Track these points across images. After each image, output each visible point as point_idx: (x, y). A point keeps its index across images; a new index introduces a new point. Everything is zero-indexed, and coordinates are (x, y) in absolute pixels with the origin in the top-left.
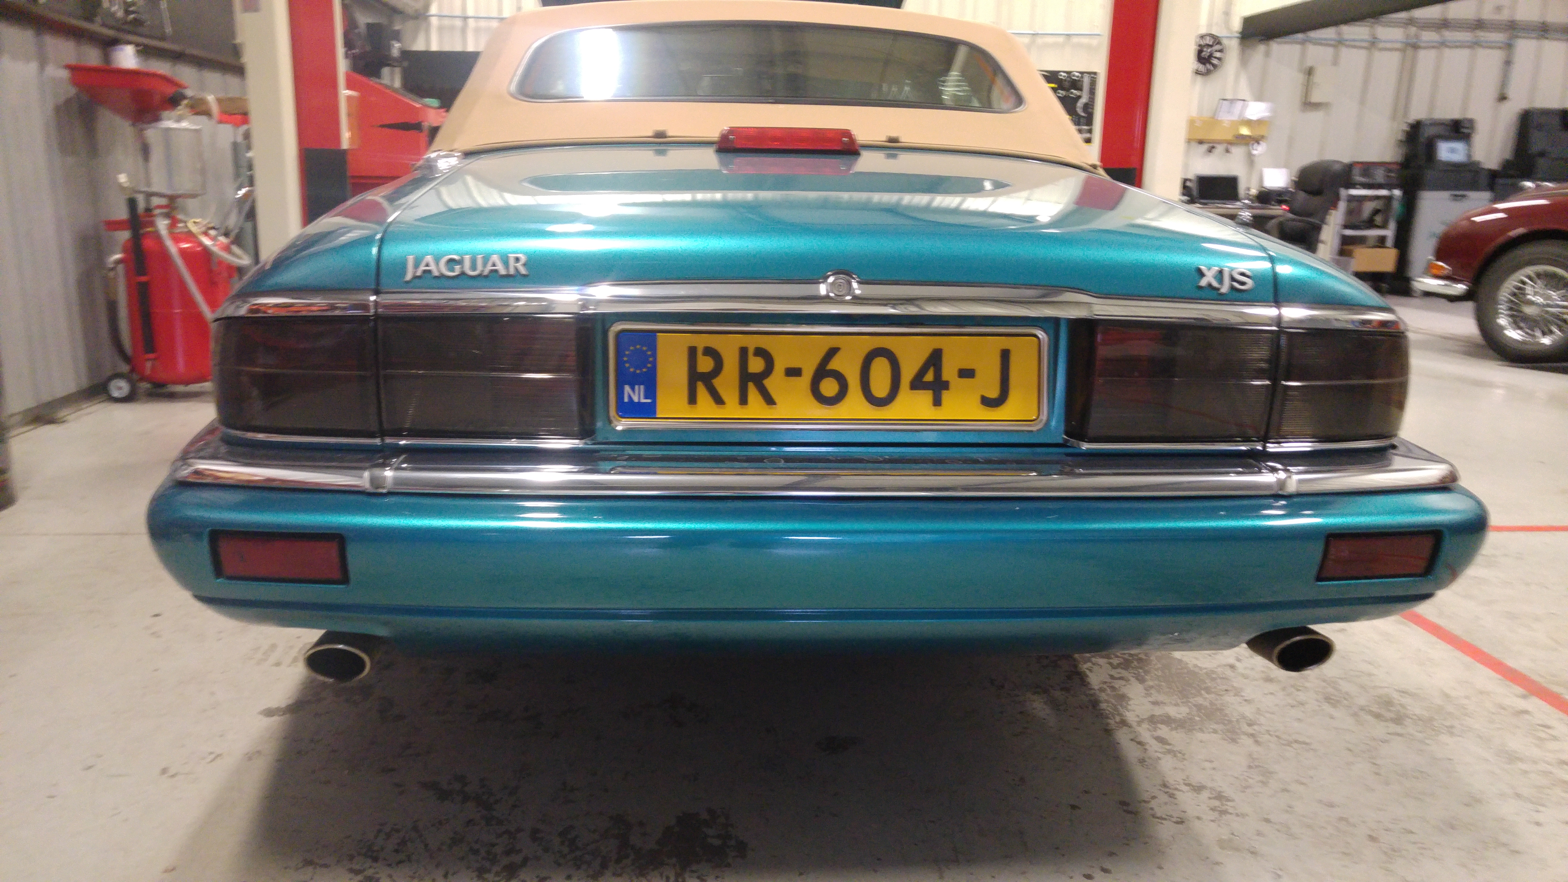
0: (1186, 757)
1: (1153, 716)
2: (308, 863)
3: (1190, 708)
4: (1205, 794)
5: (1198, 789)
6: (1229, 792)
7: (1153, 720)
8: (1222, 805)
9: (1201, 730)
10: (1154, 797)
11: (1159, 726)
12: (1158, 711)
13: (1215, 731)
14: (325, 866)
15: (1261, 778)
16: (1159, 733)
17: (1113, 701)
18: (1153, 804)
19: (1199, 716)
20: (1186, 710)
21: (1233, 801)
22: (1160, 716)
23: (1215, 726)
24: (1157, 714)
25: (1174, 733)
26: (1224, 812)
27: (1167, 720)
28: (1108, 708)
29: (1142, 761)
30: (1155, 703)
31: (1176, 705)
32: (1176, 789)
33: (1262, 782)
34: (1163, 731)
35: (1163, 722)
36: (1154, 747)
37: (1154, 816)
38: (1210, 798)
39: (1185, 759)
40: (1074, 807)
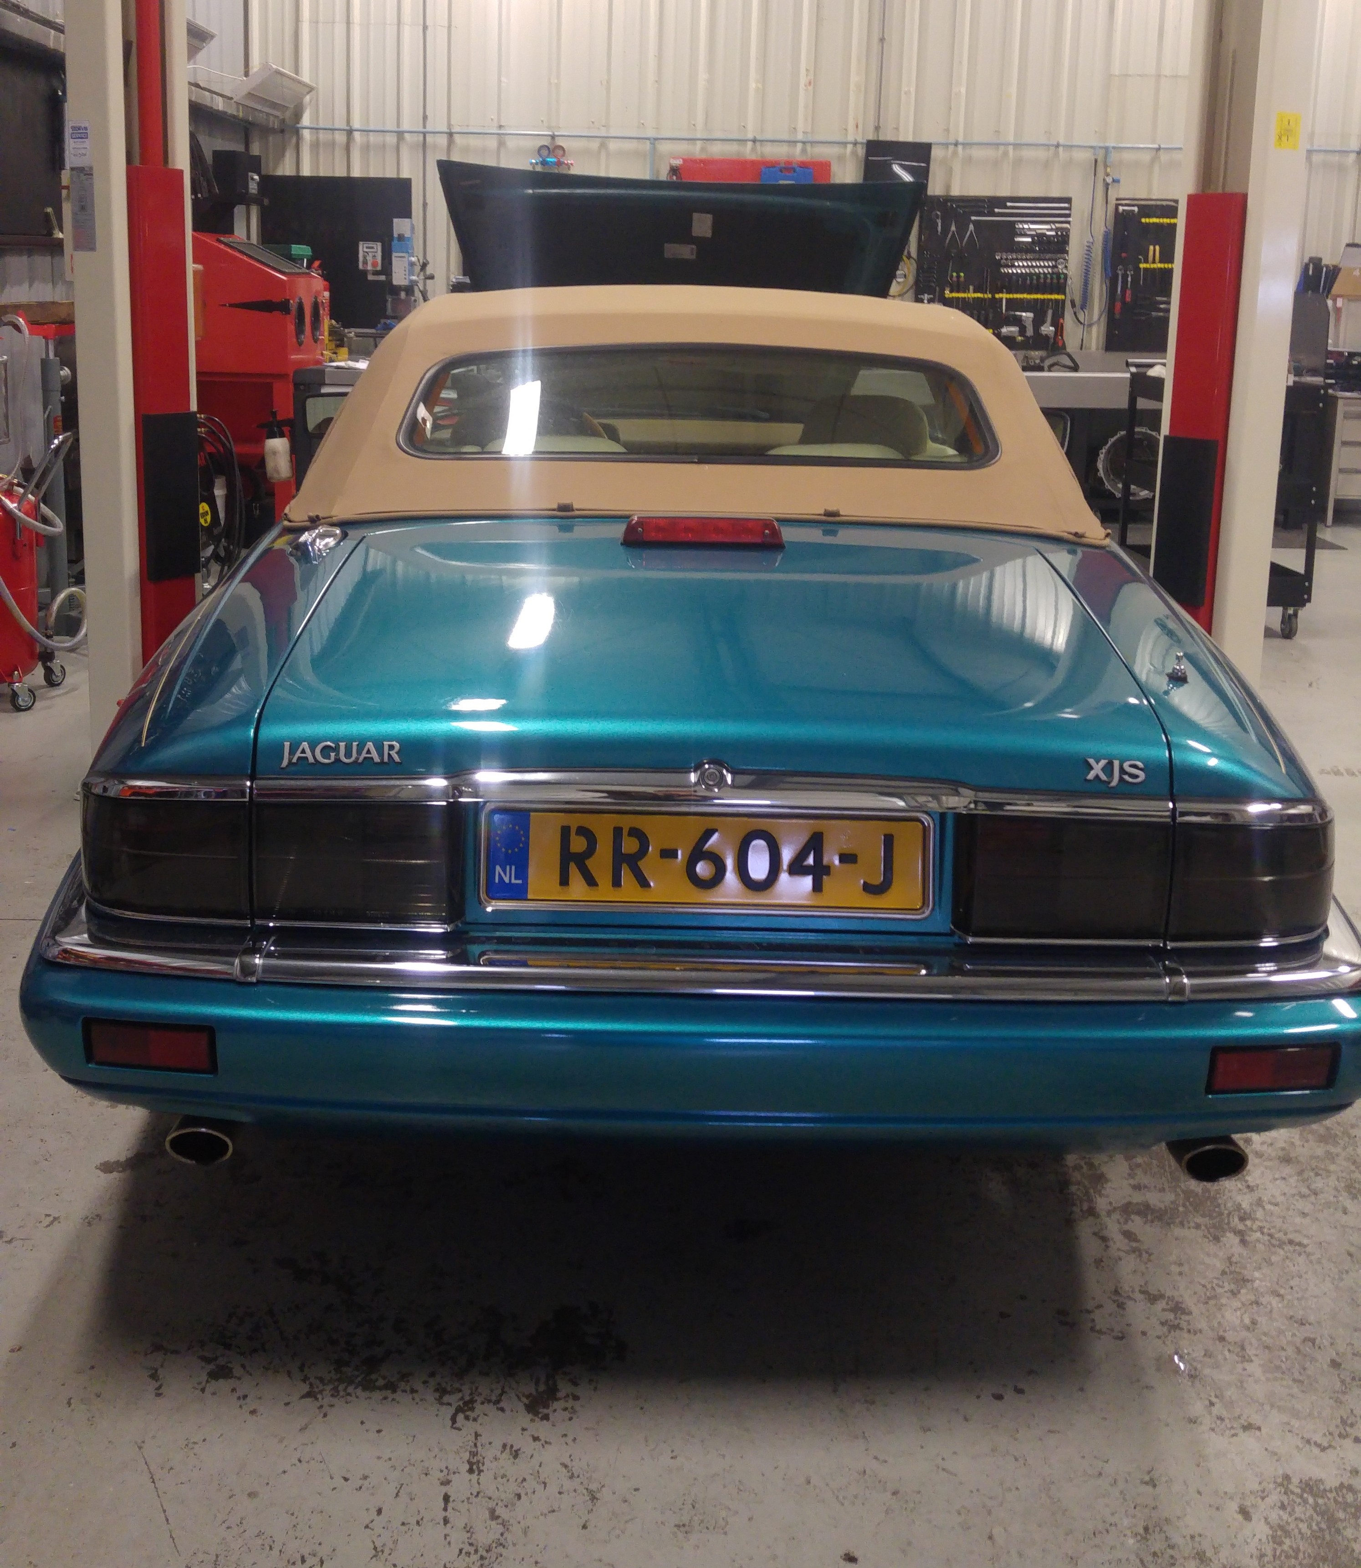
0: (1152, 1257)
1: (1129, 1204)
2: (157, 1348)
3: (1177, 1195)
4: (1161, 1304)
5: (1153, 1298)
6: (1189, 1302)
7: (1127, 1210)
8: (1176, 1318)
9: (1182, 1224)
10: (1100, 1306)
11: (1132, 1216)
12: (1137, 1198)
13: (1198, 1226)
14: (176, 1352)
15: (1233, 1287)
16: (1129, 1226)
17: (1086, 1183)
18: (1097, 1315)
19: (1184, 1206)
20: (1170, 1197)
21: (1190, 1313)
22: (1137, 1204)
23: (1199, 1220)
24: (1134, 1201)
25: (1147, 1227)
26: (1177, 1327)
27: (1145, 1211)
28: (1078, 1193)
29: (1098, 1262)
30: (1137, 1187)
31: (1162, 1190)
32: (1129, 1298)
33: (1232, 1291)
34: (1136, 1224)
35: (1139, 1213)
36: (1119, 1242)
37: (1092, 1329)
38: (1164, 1310)
39: (1150, 1260)
40: (1002, 1315)
